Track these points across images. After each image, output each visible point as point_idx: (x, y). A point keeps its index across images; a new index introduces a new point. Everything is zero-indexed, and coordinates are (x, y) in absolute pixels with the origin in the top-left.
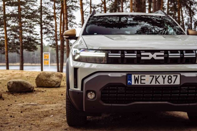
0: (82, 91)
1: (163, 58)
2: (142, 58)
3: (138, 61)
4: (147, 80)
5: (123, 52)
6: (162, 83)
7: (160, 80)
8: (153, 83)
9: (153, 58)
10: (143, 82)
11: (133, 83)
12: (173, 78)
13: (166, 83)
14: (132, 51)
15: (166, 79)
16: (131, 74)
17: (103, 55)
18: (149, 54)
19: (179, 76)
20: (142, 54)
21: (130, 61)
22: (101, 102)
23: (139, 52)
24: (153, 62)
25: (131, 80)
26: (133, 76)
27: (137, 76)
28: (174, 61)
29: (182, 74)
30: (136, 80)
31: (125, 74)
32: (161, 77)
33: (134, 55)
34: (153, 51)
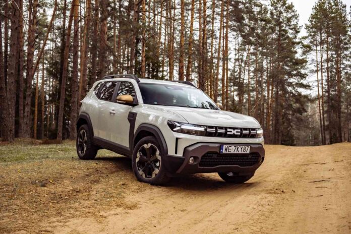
0: (184, 157)
1: (239, 134)
2: (228, 133)
3: (225, 135)
4: (232, 150)
5: (216, 128)
6: (240, 152)
7: (239, 149)
8: (235, 152)
9: (234, 133)
10: (230, 151)
11: (224, 152)
12: (247, 148)
13: (243, 152)
14: (221, 128)
15: (243, 149)
16: (223, 145)
17: (202, 129)
18: (232, 130)
19: (249, 147)
20: (228, 130)
21: (220, 135)
22: (198, 166)
23: (226, 128)
24: (234, 136)
25: (223, 149)
26: (224, 146)
27: (226, 146)
28: (245, 136)
29: (251, 145)
30: (226, 149)
31: (219, 145)
32: (240, 148)
33: (223, 131)
34: (234, 129)
